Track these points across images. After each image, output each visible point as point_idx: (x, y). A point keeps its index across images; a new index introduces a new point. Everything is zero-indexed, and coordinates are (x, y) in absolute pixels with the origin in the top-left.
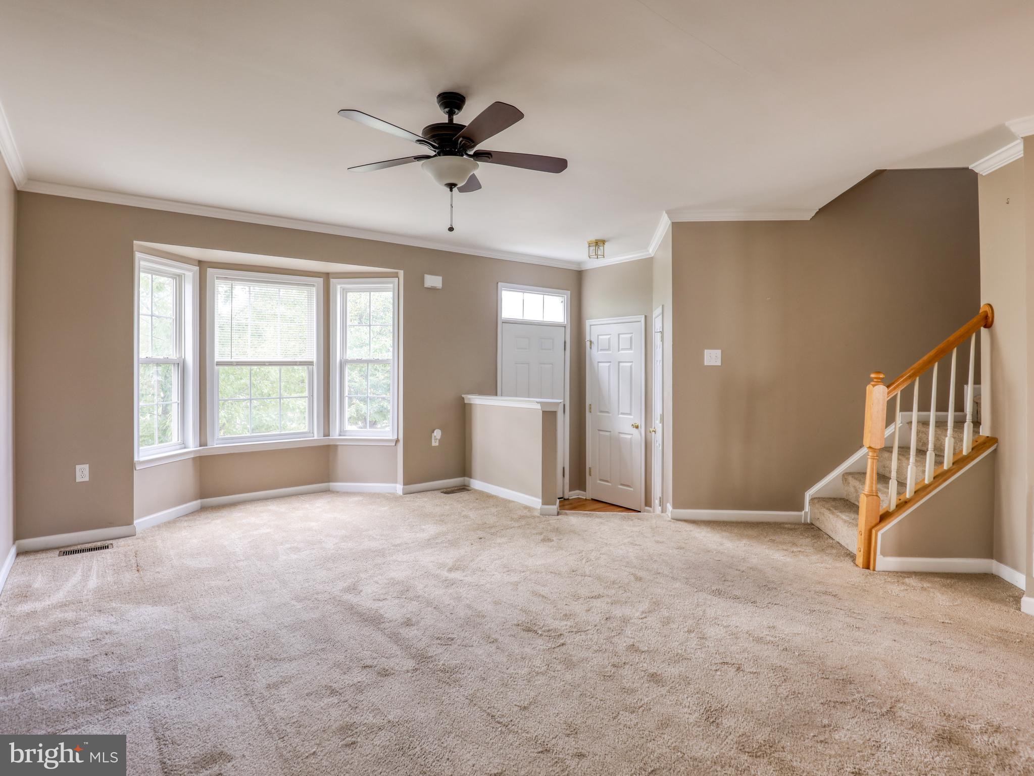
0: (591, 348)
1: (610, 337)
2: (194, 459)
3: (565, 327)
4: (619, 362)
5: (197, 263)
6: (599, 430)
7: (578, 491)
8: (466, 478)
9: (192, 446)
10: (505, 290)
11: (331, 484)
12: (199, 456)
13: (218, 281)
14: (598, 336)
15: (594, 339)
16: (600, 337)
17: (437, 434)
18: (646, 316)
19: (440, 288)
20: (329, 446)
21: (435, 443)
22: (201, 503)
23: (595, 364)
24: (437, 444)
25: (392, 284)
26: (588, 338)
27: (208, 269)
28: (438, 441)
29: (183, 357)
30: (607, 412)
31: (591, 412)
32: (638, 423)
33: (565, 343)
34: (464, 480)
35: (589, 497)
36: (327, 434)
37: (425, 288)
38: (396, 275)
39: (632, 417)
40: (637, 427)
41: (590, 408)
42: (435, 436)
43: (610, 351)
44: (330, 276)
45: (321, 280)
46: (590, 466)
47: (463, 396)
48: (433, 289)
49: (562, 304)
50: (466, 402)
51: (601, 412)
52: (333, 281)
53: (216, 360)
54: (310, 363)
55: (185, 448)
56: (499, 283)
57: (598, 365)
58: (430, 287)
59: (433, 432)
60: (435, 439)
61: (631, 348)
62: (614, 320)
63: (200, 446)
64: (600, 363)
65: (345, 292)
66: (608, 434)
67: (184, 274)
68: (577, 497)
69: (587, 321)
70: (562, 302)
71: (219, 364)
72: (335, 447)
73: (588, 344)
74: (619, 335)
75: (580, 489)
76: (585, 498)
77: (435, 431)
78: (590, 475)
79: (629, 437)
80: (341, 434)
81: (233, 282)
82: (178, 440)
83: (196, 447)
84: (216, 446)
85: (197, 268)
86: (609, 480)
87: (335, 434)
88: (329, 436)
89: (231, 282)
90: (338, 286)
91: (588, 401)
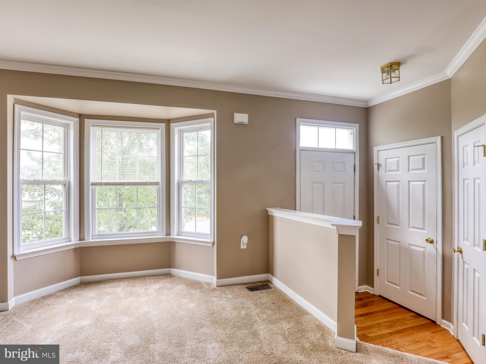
0: (378, 170)
1: (399, 160)
2: (75, 249)
3: (354, 153)
4: (409, 181)
5: (78, 116)
6: (387, 239)
7: (366, 286)
8: (269, 275)
9: (74, 241)
10: (303, 124)
11: (172, 269)
12: (80, 248)
13: (93, 128)
14: (386, 159)
15: (382, 162)
16: (388, 160)
17: (245, 239)
18: (442, 138)
19: (247, 123)
20: (170, 242)
21: (243, 247)
22: (81, 279)
23: (384, 183)
24: (245, 247)
25: (210, 123)
26: (375, 161)
27: (86, 120)
28: (246, 245)
29: (69, 180)
30: (397, 225)
31: (379, 223)
32: (433, 238)
33: (355, 166)
34: (268, 276)
35: (377, 293)
36: (168, 234)
37: (235, 124)
38: (212, 115)
39: (425, 232)
40: (432, 242)
41: (378, 220)
42: (243, 241)
43: (399, 171)
44: (171, 121)
45: (163, 125)
46: (378, 269)
47: (267, 209)
48: (241, 124)
49: (352, 135)
50: (269, 214)
51: (389, 224)
52: (172, 125)
53: (91, 182)
54: (157, 184)
55: (70, 241)
56: (297, 118)
57: (386, 184)
58: (238, 123)
59: (242, 238)
60: (243, 244)
61: (423, 168)
62: (403, 144)
63: (80, 240)
64: (388, 183)
65: (181, 132)
66: (397, 244)
67: (70, 124)
68: (365, 291)
69: (374, 148)
70: (352, 133)
71: (93, 184)
72: (174, 243)
73: (375, 166)
74: (409, 157)
75: (368, 284)
76: (373, 293)
77: (243, 237)
78: (378, 275)
79: (422, 250)
80: (180, 234)
81: (103, 128)
82: (65, 236)
83: (77, 241)
84: (91, 240)
85: (77, 119)
86: (398, 285)
87: (174, 236)
88: (170, 235)
89: (101, 128)
90: (176, 128)
91: (376, 214)
